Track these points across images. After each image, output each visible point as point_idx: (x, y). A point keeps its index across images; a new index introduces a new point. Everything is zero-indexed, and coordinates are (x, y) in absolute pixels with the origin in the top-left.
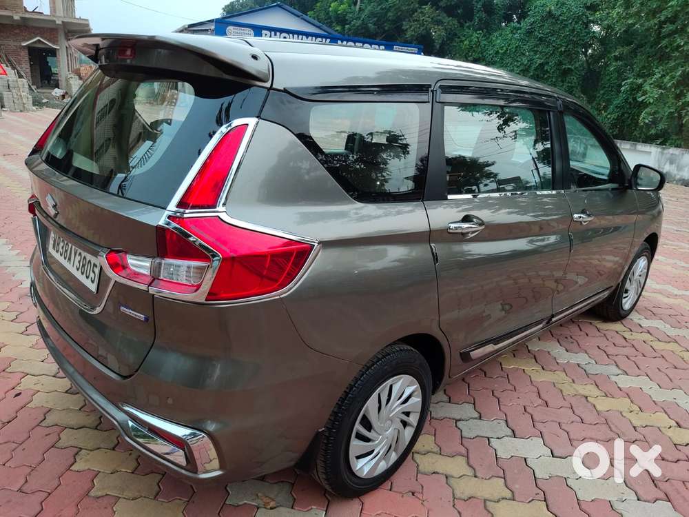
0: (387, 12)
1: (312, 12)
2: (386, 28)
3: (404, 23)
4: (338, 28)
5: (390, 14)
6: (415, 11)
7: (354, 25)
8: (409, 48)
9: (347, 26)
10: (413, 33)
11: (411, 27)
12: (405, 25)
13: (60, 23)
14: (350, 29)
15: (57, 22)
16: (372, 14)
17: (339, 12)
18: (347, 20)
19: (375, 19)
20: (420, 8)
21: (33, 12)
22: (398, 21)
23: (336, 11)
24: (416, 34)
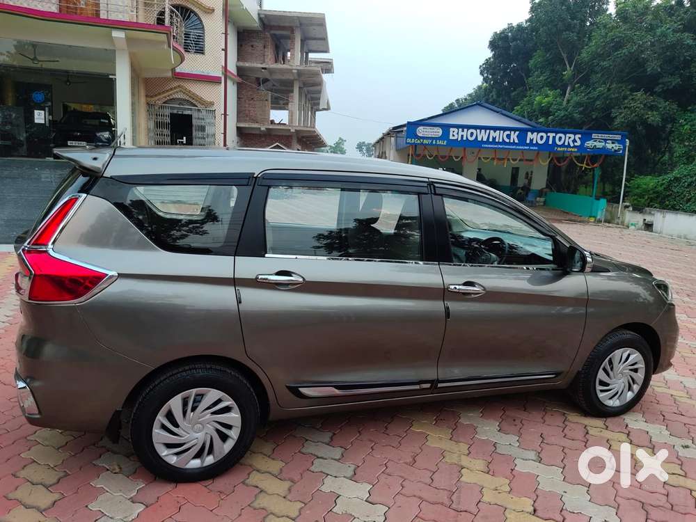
0: (594, 101)
1: (519, 107)
2: (594, 117)
3: (613, 110)
4: (541, 120)
5: (598, 102)
6: (625, 98)
7: (558, 116)
8: (611, 136)
9: (550, 118)
10: (623, 120)
11: (621, 113)
12: (614, 112)
13: (294, 131)
14: (553, 120)
15: (292, 131)
16: (579, 104)
17: (543, 105)
18: (551, 112)
19: (581, 109)
20: (631, 94)
21: (279, 124)
22: (607, 109)
23: (540, 103)
24: (626, 121)
